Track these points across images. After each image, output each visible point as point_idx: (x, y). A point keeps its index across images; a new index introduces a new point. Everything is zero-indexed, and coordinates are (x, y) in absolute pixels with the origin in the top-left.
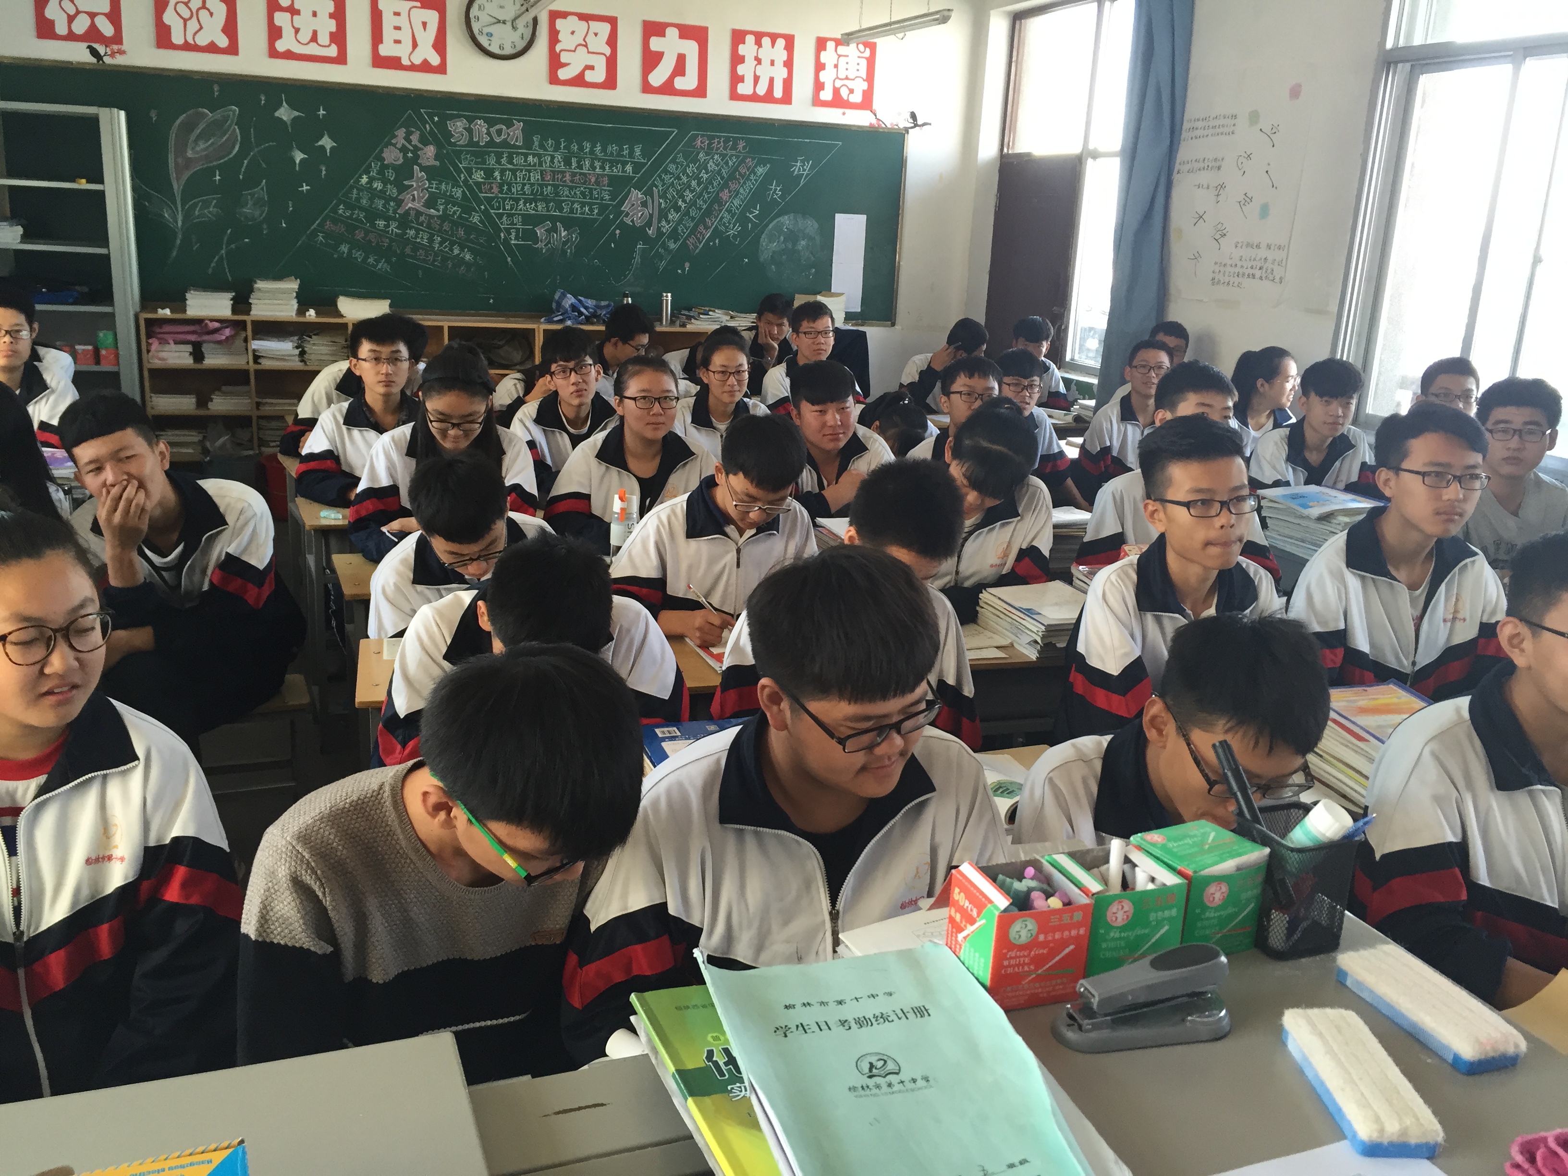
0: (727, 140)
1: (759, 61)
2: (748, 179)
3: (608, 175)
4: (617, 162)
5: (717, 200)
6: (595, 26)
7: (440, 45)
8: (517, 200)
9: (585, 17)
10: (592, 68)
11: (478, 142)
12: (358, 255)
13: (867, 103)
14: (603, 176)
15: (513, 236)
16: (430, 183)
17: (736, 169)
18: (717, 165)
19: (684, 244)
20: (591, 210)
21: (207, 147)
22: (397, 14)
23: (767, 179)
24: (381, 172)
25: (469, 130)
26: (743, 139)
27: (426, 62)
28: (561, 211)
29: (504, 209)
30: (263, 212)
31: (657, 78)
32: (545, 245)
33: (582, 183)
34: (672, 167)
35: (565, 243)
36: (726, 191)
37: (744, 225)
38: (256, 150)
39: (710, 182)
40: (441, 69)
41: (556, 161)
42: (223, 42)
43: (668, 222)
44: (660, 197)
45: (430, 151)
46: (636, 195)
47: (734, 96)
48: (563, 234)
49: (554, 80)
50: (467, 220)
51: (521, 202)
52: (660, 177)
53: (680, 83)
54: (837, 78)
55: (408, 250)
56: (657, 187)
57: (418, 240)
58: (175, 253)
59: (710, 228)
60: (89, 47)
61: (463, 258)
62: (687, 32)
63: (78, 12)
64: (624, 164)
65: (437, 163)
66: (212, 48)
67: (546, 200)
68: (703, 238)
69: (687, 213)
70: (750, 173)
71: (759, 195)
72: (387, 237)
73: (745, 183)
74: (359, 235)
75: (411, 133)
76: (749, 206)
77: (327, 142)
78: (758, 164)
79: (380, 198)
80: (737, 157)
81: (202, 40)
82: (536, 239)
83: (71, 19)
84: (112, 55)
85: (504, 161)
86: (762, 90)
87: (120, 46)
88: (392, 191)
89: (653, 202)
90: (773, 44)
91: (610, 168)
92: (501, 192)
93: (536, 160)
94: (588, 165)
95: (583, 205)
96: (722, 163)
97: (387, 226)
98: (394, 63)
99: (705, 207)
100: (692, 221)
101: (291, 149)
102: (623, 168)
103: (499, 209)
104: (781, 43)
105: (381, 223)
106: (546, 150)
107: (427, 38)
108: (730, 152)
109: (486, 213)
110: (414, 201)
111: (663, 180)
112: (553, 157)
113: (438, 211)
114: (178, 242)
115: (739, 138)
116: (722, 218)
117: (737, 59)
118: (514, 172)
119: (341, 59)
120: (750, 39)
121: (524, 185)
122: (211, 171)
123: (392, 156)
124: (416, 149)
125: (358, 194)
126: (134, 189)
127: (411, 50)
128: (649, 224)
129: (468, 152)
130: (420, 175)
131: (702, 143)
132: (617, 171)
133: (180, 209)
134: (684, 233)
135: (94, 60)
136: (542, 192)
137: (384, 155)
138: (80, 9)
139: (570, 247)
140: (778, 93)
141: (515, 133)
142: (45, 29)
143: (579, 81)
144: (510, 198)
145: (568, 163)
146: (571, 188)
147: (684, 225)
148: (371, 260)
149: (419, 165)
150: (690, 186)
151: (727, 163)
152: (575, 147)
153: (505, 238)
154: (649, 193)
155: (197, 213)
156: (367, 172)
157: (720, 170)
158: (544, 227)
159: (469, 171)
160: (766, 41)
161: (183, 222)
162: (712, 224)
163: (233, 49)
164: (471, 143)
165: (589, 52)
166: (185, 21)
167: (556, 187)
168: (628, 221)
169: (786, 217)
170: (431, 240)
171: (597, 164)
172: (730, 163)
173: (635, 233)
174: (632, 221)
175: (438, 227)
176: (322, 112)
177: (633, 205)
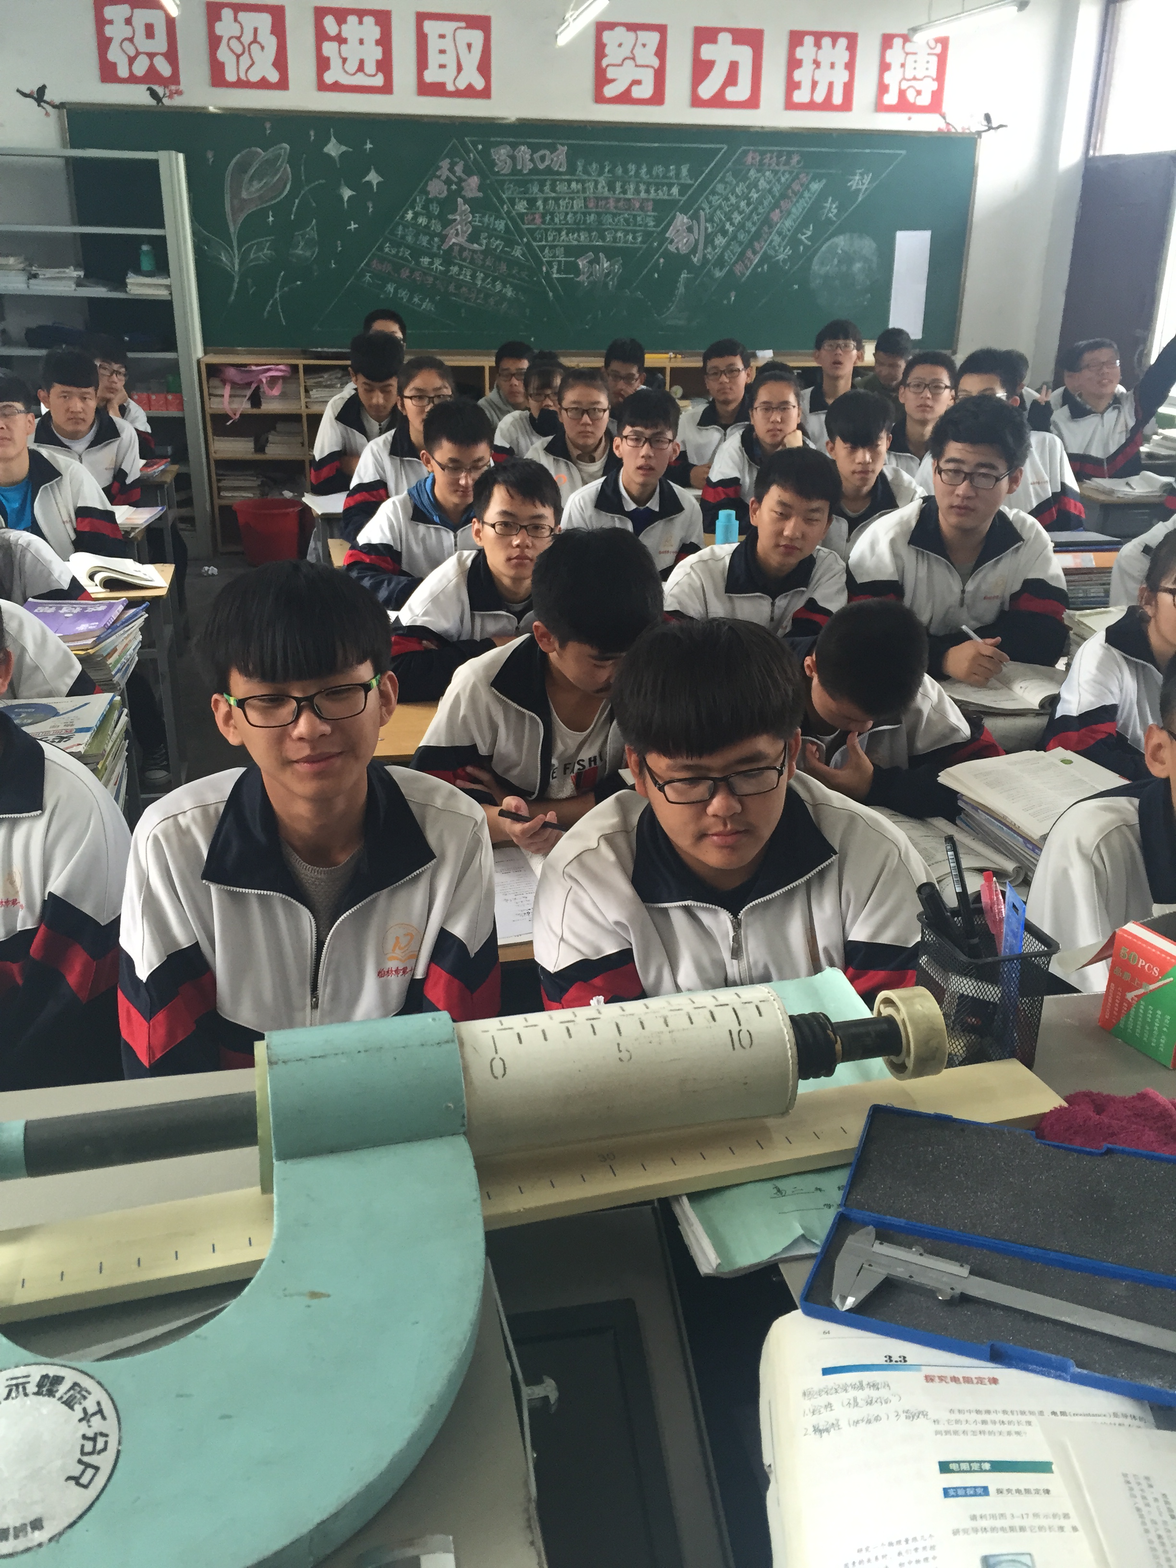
0: (780, 155)
1: (817, 64)
2: (801, 196)
3: (653, 200)
4: (663, 185)
5: (767, 222)
6: (643, 36)
7: (484, 68)
8: (559, 231)
9: (633, 27)
10: (638, 82)
11: (521, 170)
12: (404, 294)
13: (935, 105)
14: (647, 200)
15: (555, 270)
16: (474, 217)
17: (789, 187)
18: (769, 182)
19: (731, 272)
20: (634, 238)
21: (262, 188)
22: (442, 36)
23: (822, 196)
24: (425, 207)
25: (513, 158)
26: (798, 152)
27: (470, 87)
28: (604, 239)
29: (547, 241)
30: (314, 252)
31: (707, 90)
32: (587, 278)
33: (626, 210)
34: (720, 188)
35: (608, 275)
36: (777, 211)
37: (795, 249)
38: (307, 188)
39: (760, 201)
40: (486, 94)
41: (599, 186)
42: (274, 76)
43: (714, 248)
44: (706, 221)
45: (474, 181)
46: (681, 220)
47: (790, 105)
48: (605, 265)
49: (600, 98)
50: (508, 253)
51: (564, 233)
52: (707, 198)
53: (732, 94)
54: (904, 79)
55: (452, 288)
56: (703, 210)
57: (461, 277)
58: (232, 298)
59: (758, 252)
60: (149, 89)
61: (505, 295)
62: (742, 36)
63: (138, 53)
64: (670, 186)
65: (480, 195)
66: (263, 84)
67: (589, 230)
68: (751, 264)
69: (734, 237)
70: (804, 191)
71: (812, 215)
72: (431, 275)
73: (797, 201)
74: (405, 273)
75: (456, 163)
76: (800, 229)
77: (373, 177)
78: (813, 179)
79: (425, 234)
80: (791, 173)
81: (254, 77)
82: (577, 272)
83: (132, 60)
84: (170, 97)
85: (547, 188)
86: (819, 97)
87: (177, 87)
88: (436, 226)
89: (699, 226)
90: (834, 45)
91: (656, 191)
92: (544, 222)
93: (580, 186)
94: (632, 189)
95: (626, 233)
96: (774, 181)
97: (431, 263)
98: (437, 90)
99: (753, 229)
100: (740, 246)
101: (338, 186)
102: (669, 190)
103: (541, 240)
104: (842, 42)
105: (425, 260)
106: (589, 174)
107: (471, 61)
108: (782, 168)
109: (528, 245)
110: (457, 236)
111: (710, 203)
112: (596, 183)
113: (481, 245)
114: (236, 285)
115: (793, 152)
116: (772, 241)
117: (794, 64)
118: (557, 200)
119: (387, 88)
120: (809, 40)
121: (567, 214)
122: (263, 213)
123: (437, 188)
124: (461, 180)
125: (404, 230)
126: (194, 233)
127: (455, 73)
128: (694, 251)
129: (511, 181)
130: (463, 208)
131: (753, 158)
132: (662, 195)
133: (236, 252)
134: (731, 259)
135: (153, 102)
136: (585, 221)
137: (429, 188)
138: (141, 50)
139: (612, 279)
140: (837, 99)
141: (559, 158)
142: (108, 73)
143: (625, 98)
144: (553, 229)
145: (611, 187)
146: (614, 215)
147: (732, 251)
148: (416, 300)
149: (463, 197)
150: (738, 207)
151: (779, 180)
152: (619, 171)
153: (547, 272)
154: (695, 217)
155: (252, 256)
156: (413, 208)
157: (771, 189)
158: (585, 258)
159: (512, 202)
160: (826, 42)
161: (240, 264)
162: (761, 248)
163: (283, 84)
164: (515, 172)
165: (636, 66)
166: (238, 57)
167: (598, 214)
168: (672, 248)
169: (842, 237)
170: (474, 277)
171: (642, 187)
172: (783, 180)
173: (680, 261)
174: (677, 248)
175: (481, 263)
176: (369, 146)
177: (678, 231)
